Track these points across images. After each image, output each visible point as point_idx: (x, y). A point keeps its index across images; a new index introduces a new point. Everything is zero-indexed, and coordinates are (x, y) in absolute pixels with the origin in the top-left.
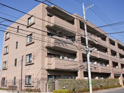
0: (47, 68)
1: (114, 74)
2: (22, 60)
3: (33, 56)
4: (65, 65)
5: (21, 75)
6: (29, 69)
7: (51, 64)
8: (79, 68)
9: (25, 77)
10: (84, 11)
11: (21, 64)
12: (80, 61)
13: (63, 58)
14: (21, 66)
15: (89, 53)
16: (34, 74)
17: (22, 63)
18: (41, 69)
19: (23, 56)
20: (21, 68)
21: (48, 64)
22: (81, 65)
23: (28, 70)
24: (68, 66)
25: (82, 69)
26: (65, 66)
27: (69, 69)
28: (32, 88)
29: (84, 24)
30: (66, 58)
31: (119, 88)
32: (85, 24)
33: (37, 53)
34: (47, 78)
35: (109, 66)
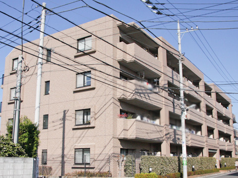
0: (122, 137)
1: (209, 149)
2: (64, 119)
3: (94, 113)
4: (147, 131)
5: (61, 146)
6: (82, 136)
7: (127, 130)
8: (165, 137)
9: (74, 150)
10: (179, 36)
11: (62, 125)
12: (166, 125)
13: (142, 119)
14: (62, 129)
15: (185, 113)
16: (95, 145)
17: (64, 123)
18: (111, 137)
19: (65, 111)
20: (62, 134)
21: (124, 130)
22: (167, 133)
23: (81, 138)
24: (151, 133)
25: (168, 138)
26: (147, 133)
27: (151, 140)
28: (91, 170)
29: (178, 60)
30: (145, 119)
31: (216, 174)
32: (180, 61)
33: (104, 109)
34: (120, 153)
35: (201, 134)
